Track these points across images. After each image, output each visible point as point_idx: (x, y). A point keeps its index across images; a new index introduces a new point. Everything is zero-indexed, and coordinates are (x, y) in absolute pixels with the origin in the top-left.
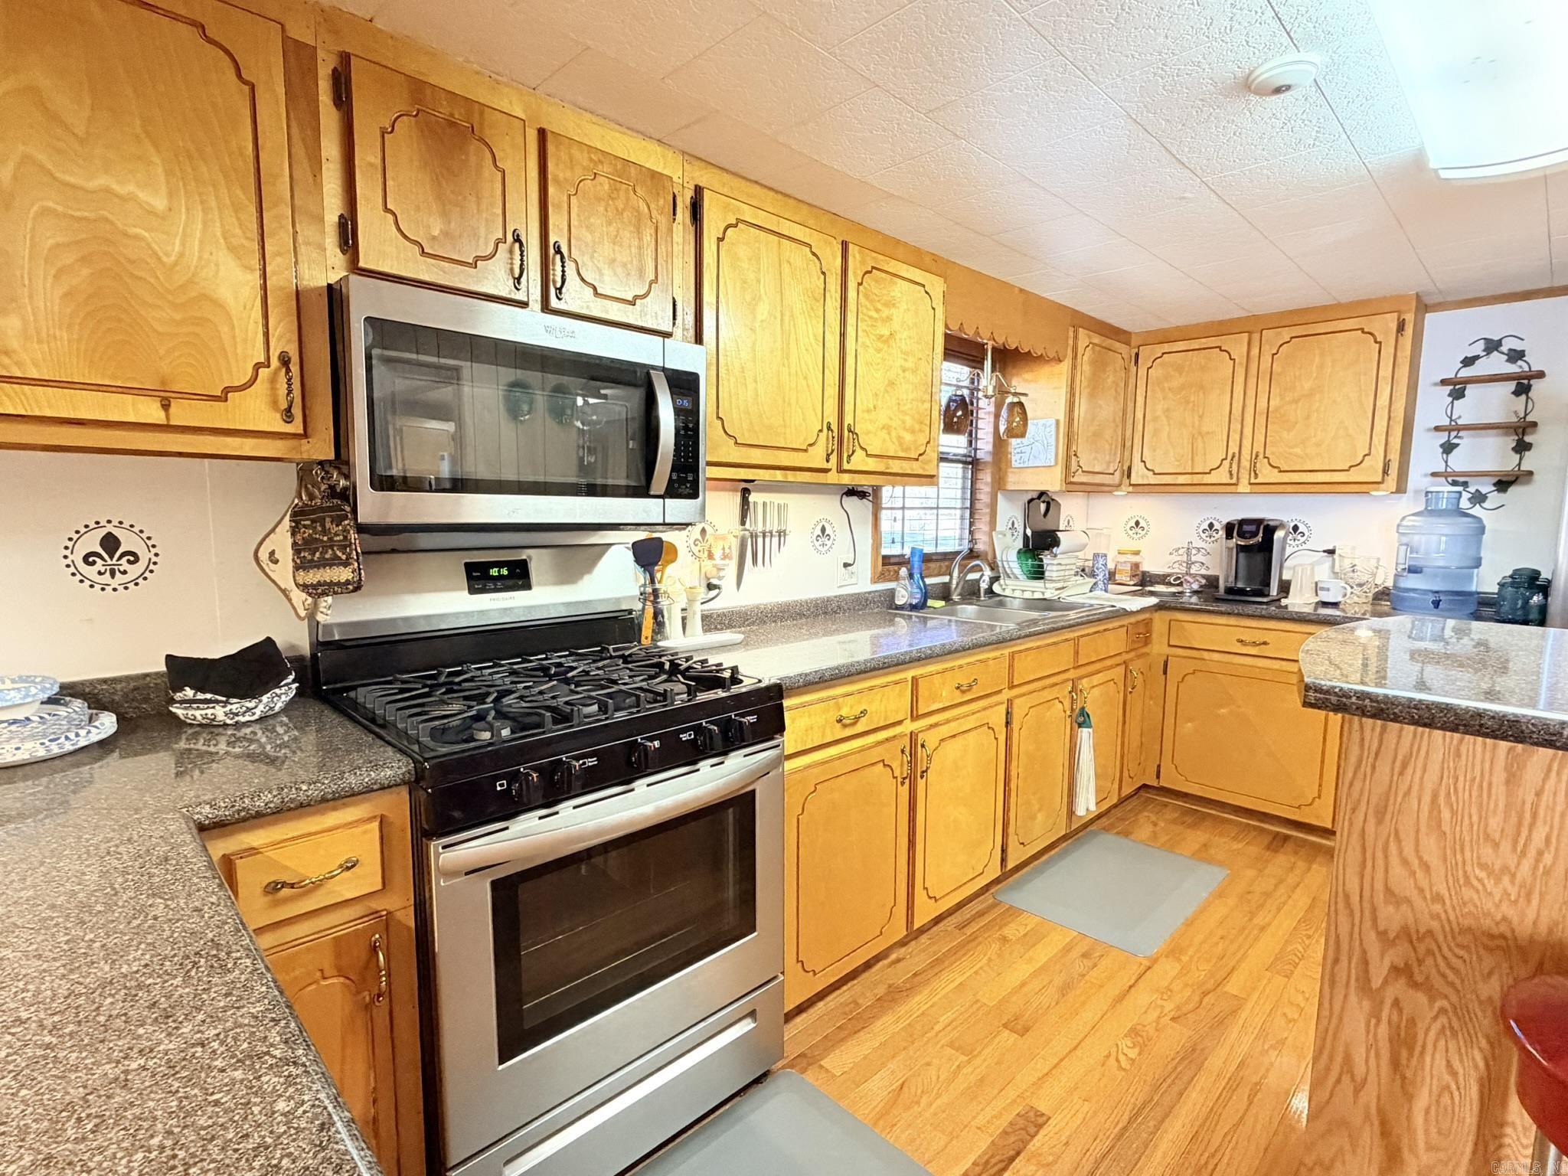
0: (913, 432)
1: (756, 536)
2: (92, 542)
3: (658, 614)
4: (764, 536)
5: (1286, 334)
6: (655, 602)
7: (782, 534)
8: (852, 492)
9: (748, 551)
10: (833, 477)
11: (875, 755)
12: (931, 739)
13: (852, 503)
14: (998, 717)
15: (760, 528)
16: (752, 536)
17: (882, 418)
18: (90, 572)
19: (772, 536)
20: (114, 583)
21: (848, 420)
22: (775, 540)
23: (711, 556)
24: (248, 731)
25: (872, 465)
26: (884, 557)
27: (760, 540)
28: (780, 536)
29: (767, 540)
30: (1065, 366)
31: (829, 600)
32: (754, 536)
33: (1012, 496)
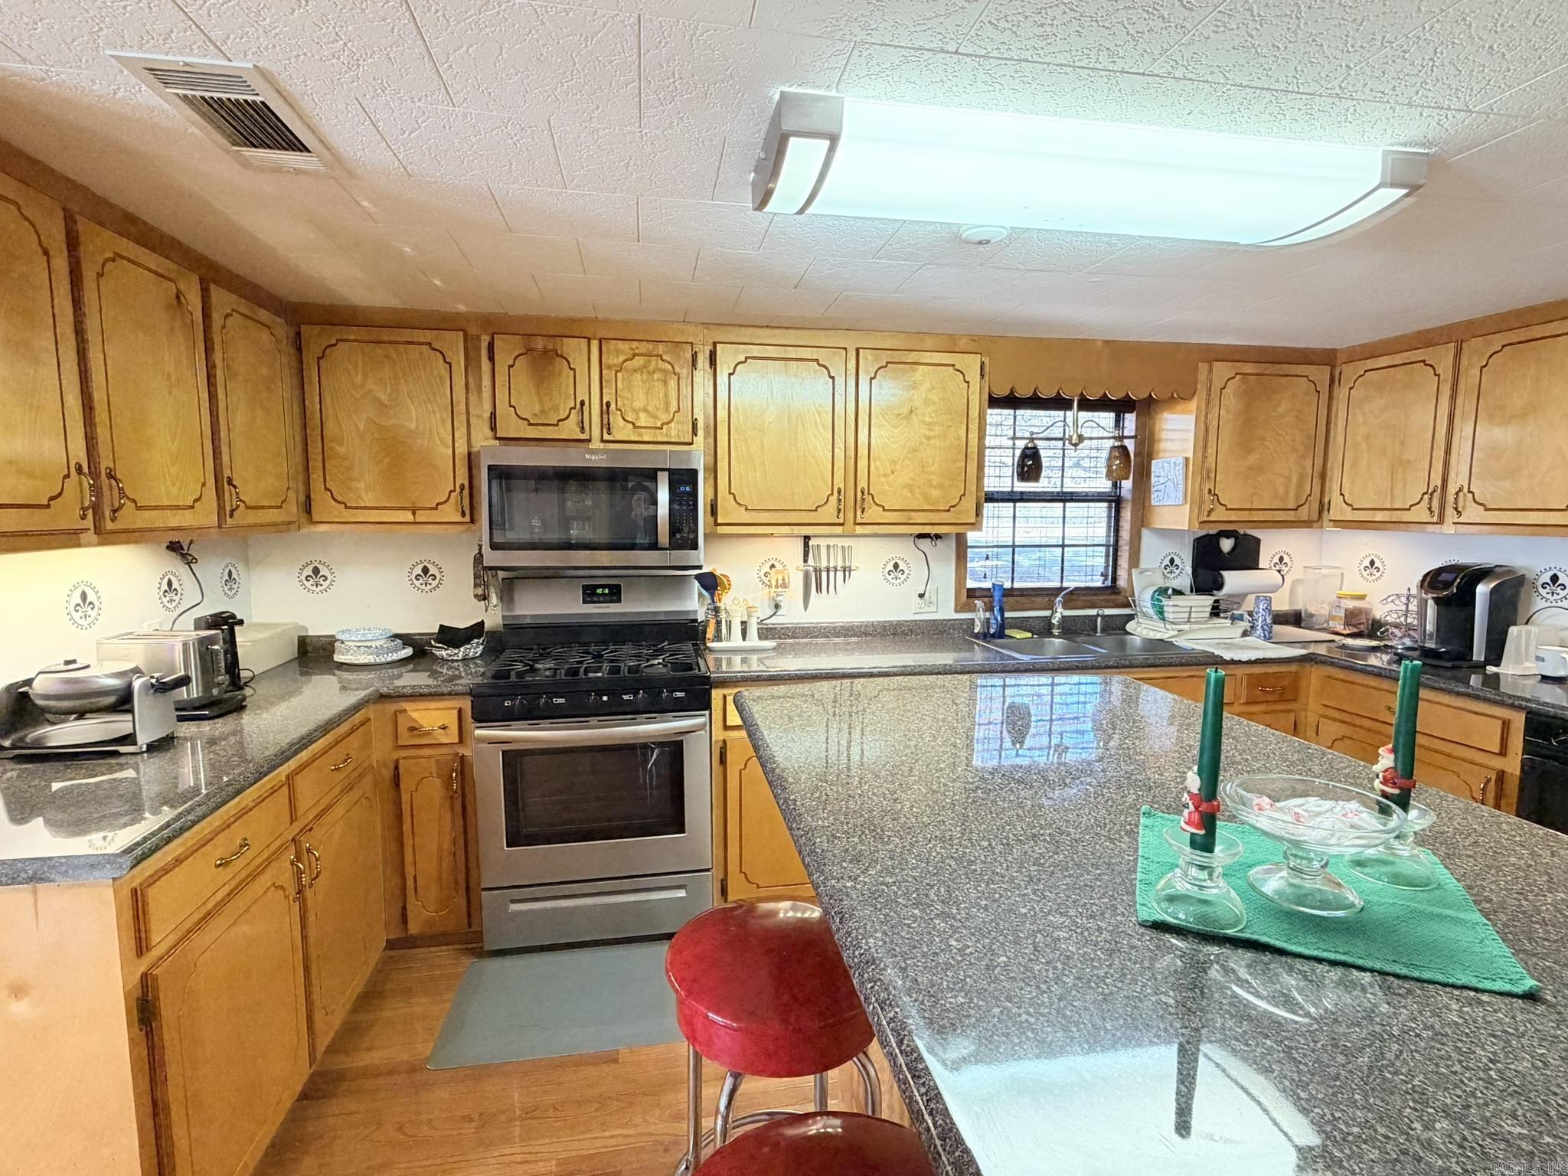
1: (820, 571)
2: (418, 570)
3: (718, 624)
4: (828, 570)
5: (1498, 341)
6: (716, 616)
7: (846, 569)
8: (921, 536)
9: (814, 581)
13: (925, 544)
15: (824, 564)
16: (815, 570)
17: (902, 479)
18: (417, 583)
19: (836, 570)
20: (427, 589)
21: (862, 483)
22: (840, 575)
24: (456, 664)
26: (969, 590)
27: (824, 574)
28: (844, 571)
29: (832, 574)
31: (899, 624)
32: (818, 571)
33: (1164, 533)
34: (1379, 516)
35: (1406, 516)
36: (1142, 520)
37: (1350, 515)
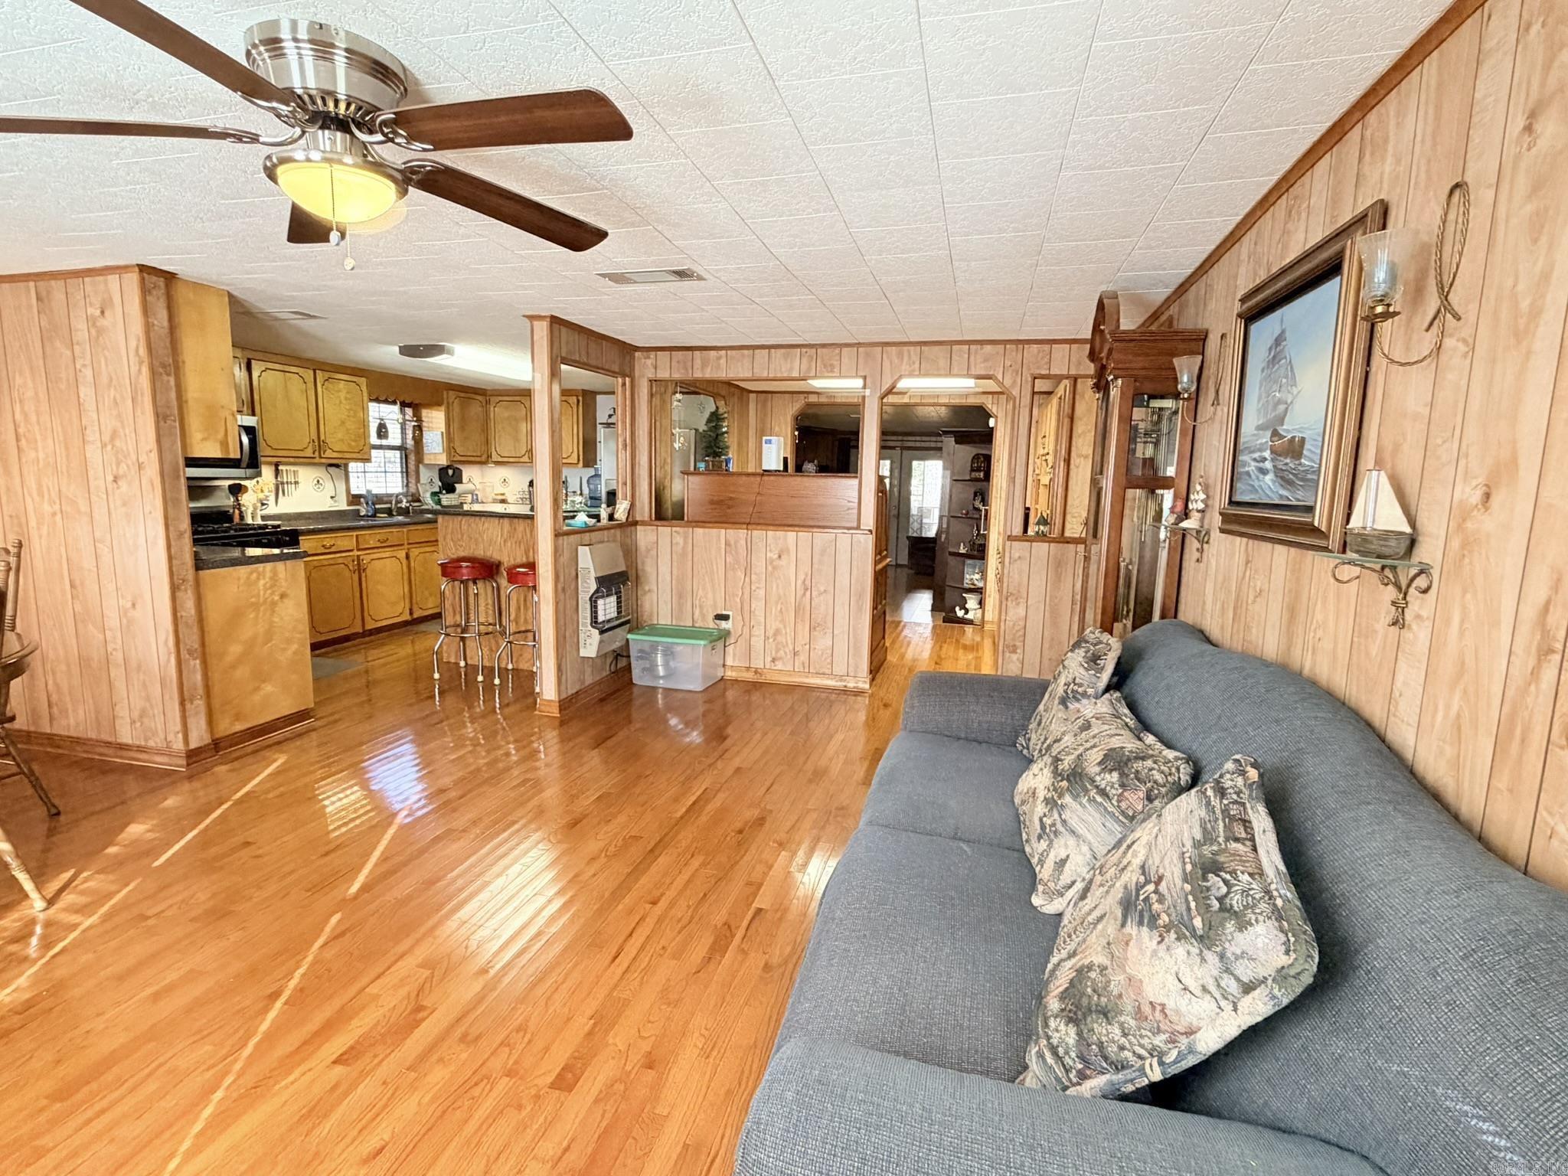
0: (355, 441)
1: (284, 484)
3: (241, 512)
4: (287, 484)
6: (239, 509)
7: (296, 483)
8: (331, 465)
9: (279, 489)
10: (317, 460)
11: (340, 561)
12: (366, 559)
13: (332, 470)
14: (402, 554)
15: (285, 481)
17: (340, 436)
19: (291, 484)
21: (322, 438)
22: (293, 485)
23: (262, 491)
25: (335, 455)
26: (352, 495)
27: (286, 486)
29: (289, 485)
30: (443, 408)
32: (282, 483)
33: (429, 466)
34: (511, 460)
35: (522, 460)
36: (419, 460)
37: (500, 460)
